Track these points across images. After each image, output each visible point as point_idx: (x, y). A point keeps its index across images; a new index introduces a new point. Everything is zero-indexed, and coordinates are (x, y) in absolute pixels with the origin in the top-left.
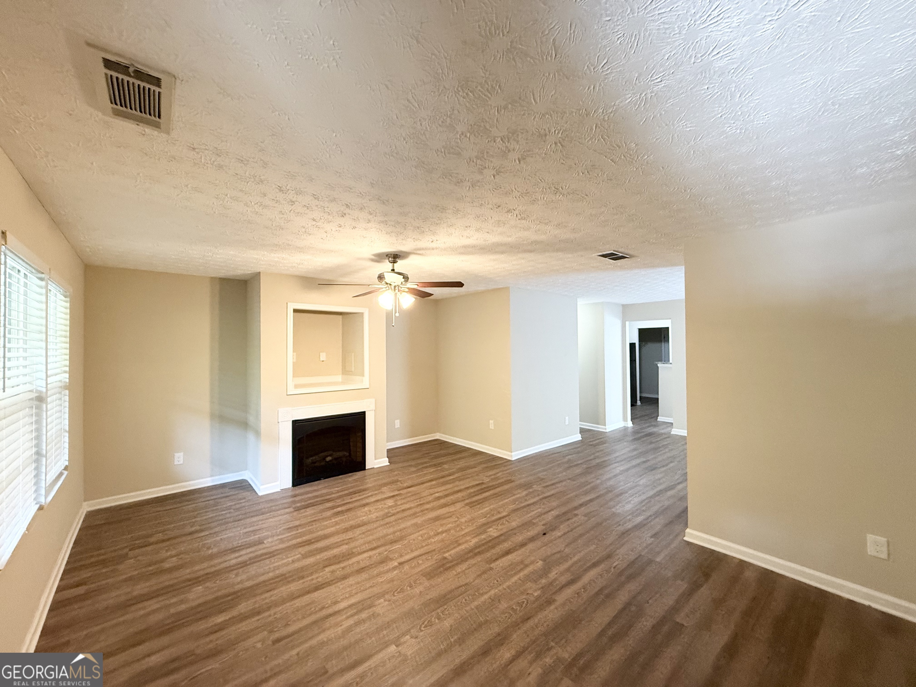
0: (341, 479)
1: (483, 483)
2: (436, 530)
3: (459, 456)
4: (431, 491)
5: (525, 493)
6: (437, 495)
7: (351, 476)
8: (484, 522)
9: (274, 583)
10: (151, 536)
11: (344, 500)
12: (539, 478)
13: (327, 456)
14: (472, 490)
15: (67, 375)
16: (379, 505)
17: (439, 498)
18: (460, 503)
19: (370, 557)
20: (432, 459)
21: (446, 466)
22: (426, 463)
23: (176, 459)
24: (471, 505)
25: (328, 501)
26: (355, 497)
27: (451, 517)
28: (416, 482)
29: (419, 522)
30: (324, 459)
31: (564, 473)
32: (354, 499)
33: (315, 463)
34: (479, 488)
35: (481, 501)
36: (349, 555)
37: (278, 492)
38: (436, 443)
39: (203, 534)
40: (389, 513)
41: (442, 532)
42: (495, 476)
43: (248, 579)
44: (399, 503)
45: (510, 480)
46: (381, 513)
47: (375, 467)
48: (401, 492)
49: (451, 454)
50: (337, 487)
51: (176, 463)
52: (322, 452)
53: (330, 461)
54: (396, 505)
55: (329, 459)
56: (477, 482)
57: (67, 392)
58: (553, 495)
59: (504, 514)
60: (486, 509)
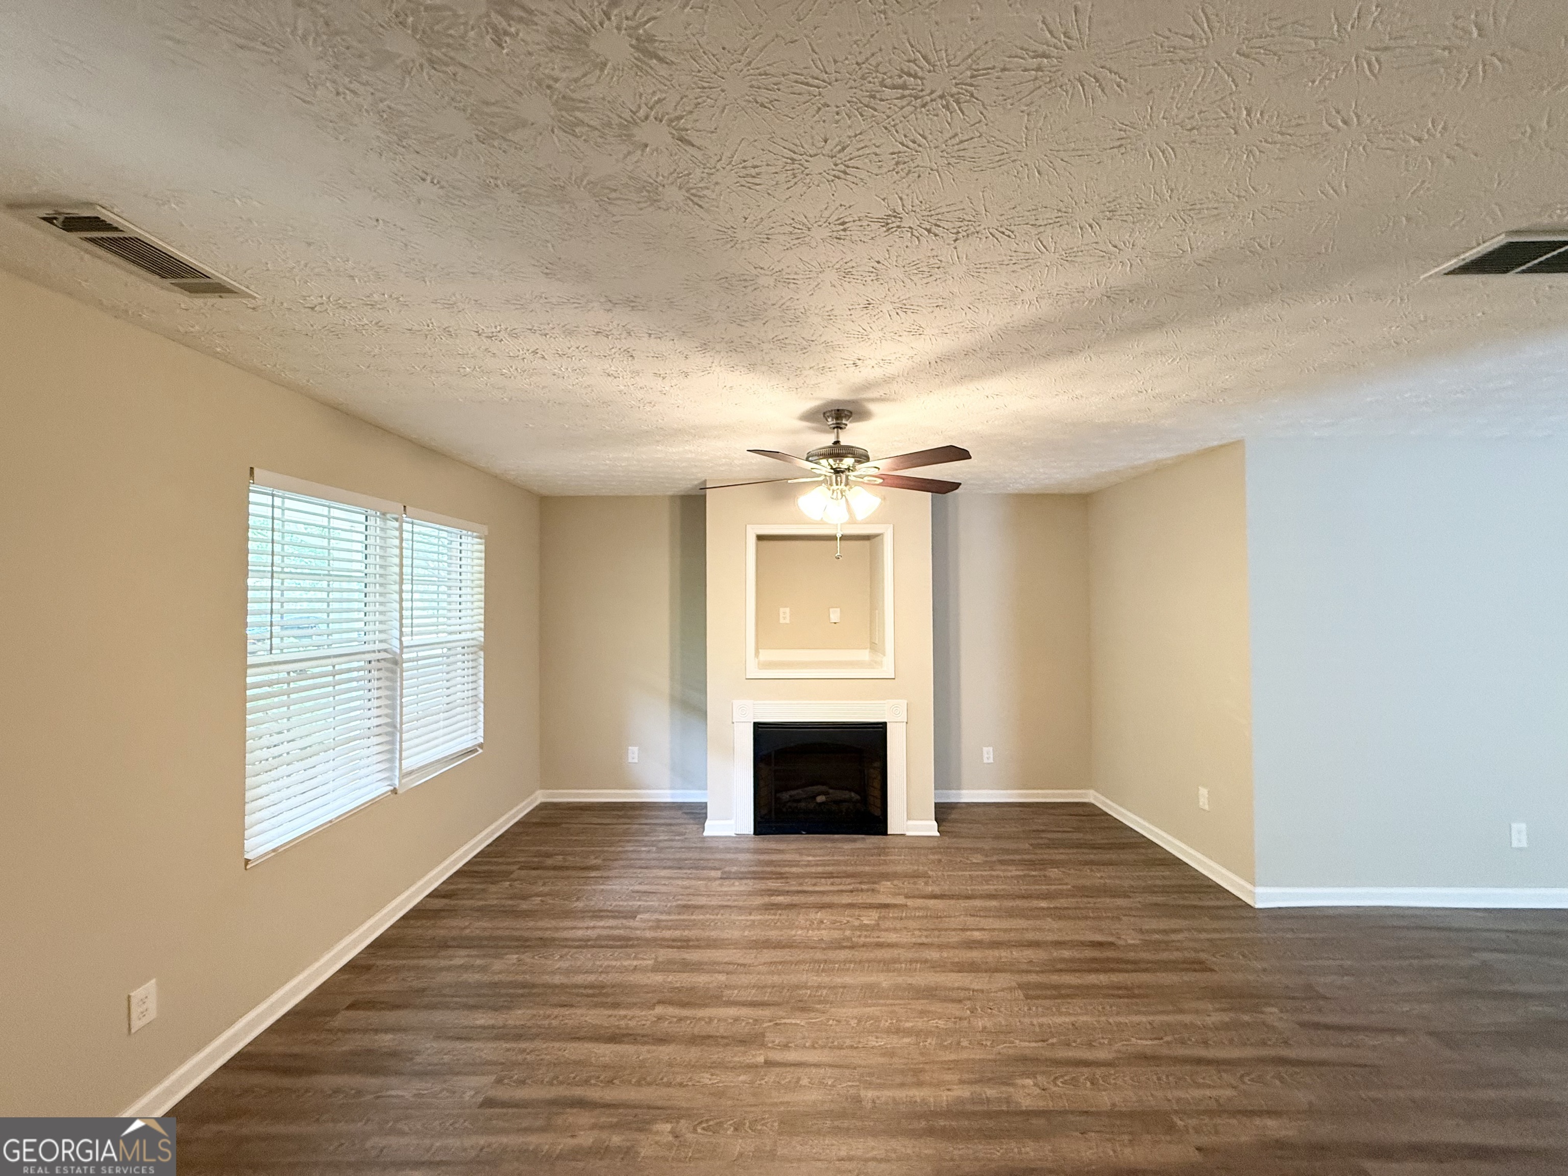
0: (833, 841)
1: (1111, 944)
2: (898, 1020)
3: (1112, 856)
4: (971, 921)
5: (1216, 1018)
6: (977, 935)
7: (855, 841)
8: (1027, 1052)
9: (577, 995)
10: (549, 855)
11: (801, 884)
12: (1309, 987)
13: (819, 794)
14: (1067, 954)
15: (482, 633)
16: (845, 917)
17: (971, 945)
18: (1008, 976)
19: (736, 1019)
20: (1039, 846)
21: (1053, 873)
22: (1016, 851)
23: (630, 755)
24: (1031, 992)
25: (781, 876)
26: (822, 885)
27: (960, 1001)
28: (956, 889)
29: (884, 984)
30: (814, 798)
31: (1426, 1008)
32: (817, 889)
33: (799, 801)
34: (1089, 953)
35: (1068, 991)
36: (714, 998)
37: (730, 837)
38: (1080, 810)
39: (593, 874)
40: (848, 939)
41: (908, 1032)
42: (1166, 938)
43: (568, 972)
44: (888, 924)
45: (1201, 962)
46: (836, 934)
47: (908, 834)
48: (910, 902)
49: (1093, 847)
50: (814, 856)
51: (630, 760)
52: (812, 785)
53: (823, 803)
54: (876, 927)
55: (821, 799)
56: (1099, 938)
57: (482, 653)
58: (1323, 1063)
59: (1102, 1054)
60: (1059, 1020)
